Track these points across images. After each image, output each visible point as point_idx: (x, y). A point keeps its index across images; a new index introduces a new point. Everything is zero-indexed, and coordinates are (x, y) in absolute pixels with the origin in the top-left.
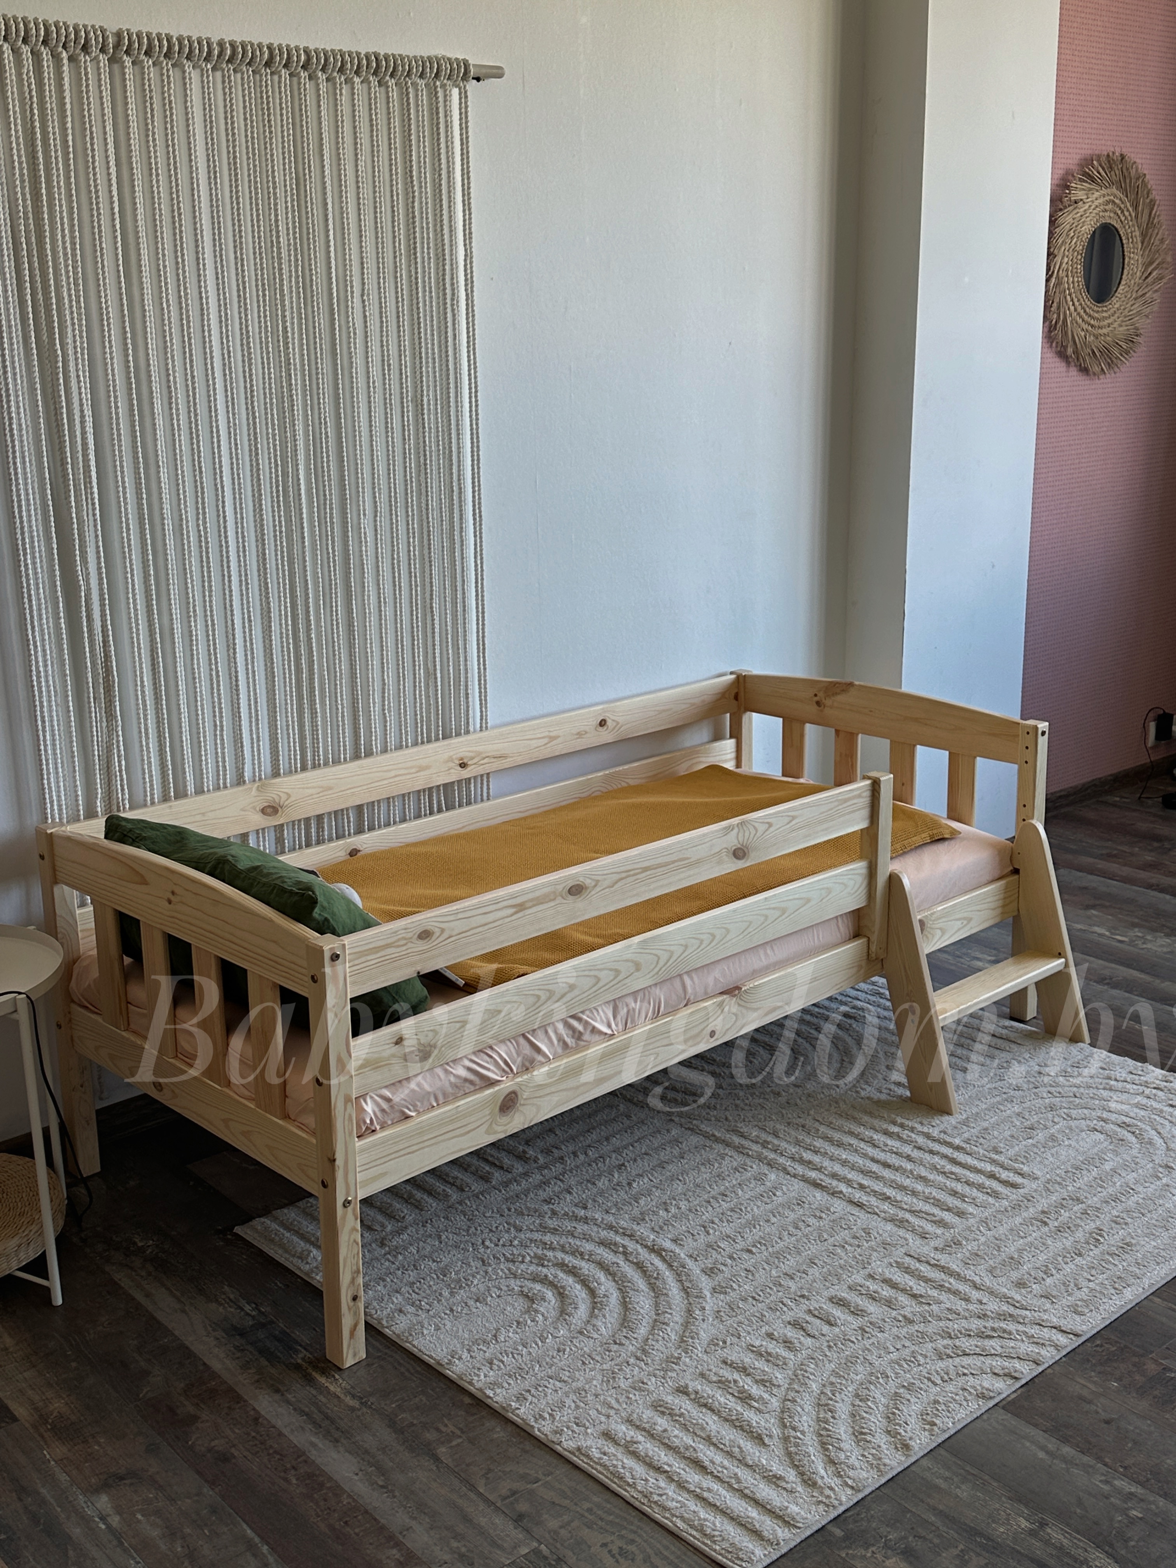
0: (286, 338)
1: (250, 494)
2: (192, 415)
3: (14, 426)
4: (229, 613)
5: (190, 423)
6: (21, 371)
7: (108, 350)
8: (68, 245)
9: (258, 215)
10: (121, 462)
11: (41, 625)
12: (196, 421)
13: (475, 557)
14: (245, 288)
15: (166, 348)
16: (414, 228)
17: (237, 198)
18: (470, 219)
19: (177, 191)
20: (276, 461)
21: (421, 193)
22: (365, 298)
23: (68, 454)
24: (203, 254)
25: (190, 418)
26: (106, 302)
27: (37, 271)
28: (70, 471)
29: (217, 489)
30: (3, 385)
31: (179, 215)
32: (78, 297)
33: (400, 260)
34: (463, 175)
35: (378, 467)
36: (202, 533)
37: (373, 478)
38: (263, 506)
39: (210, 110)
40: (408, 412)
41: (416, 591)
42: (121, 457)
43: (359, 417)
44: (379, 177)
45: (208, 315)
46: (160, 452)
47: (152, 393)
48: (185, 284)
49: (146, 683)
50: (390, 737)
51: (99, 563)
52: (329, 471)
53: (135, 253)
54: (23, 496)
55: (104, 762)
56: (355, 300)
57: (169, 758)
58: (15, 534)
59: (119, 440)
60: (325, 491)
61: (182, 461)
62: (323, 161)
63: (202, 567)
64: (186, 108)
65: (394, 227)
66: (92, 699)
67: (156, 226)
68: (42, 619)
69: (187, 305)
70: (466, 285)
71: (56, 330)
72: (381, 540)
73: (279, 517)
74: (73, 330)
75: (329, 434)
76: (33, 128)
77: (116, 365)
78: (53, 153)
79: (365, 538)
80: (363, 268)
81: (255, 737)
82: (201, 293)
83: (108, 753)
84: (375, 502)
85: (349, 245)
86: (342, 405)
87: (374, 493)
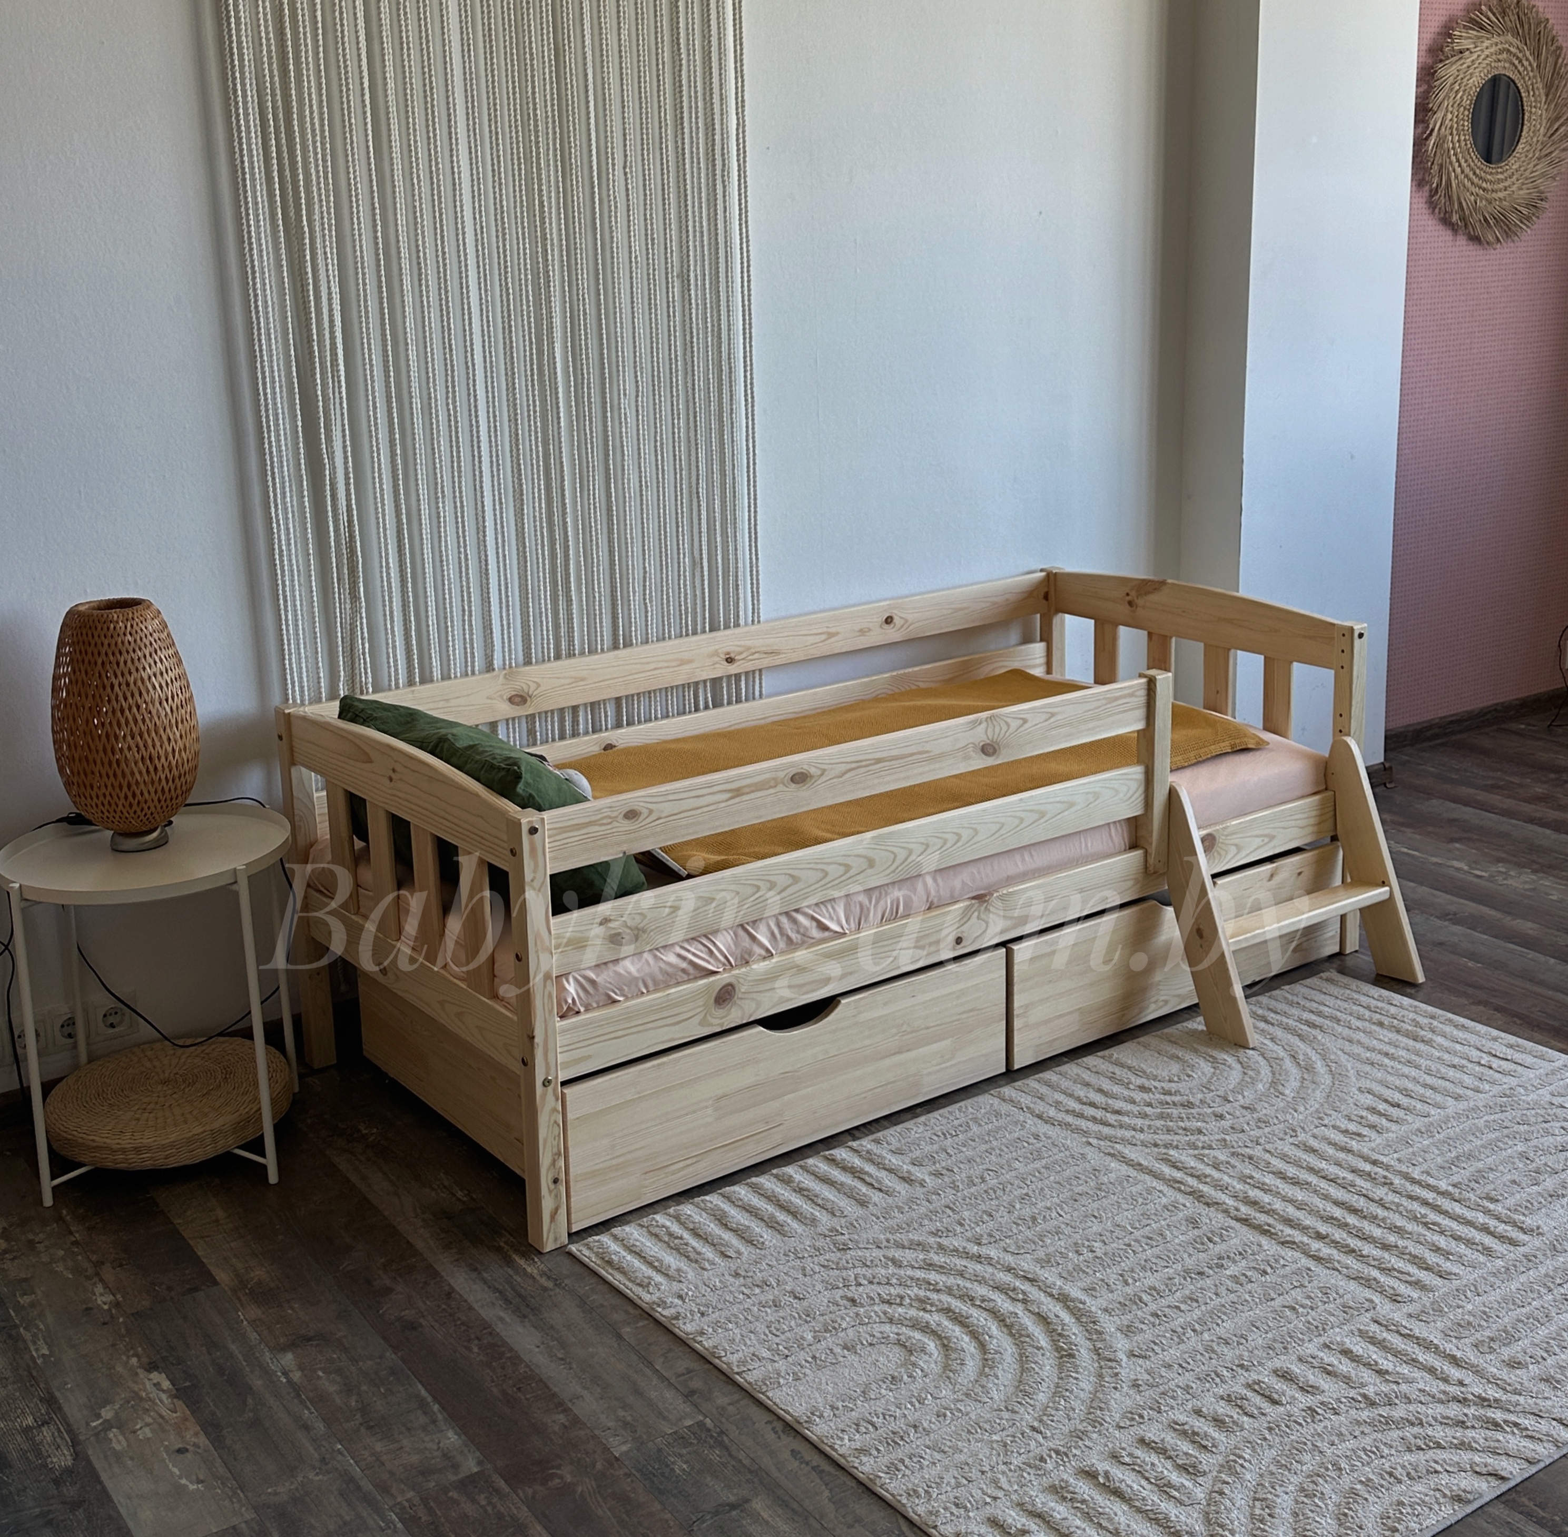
0: (542, 212)
1: (503, 372)
2: (443, 292)
3: (260, 303)
4: (479, 494)
5: (441, 300)
6: (267, 247)
7: (356, 226)
8: (316, 121)
9: (514, 88)
10: (369, 339)
11: (284, 503)
12: (447, 298)
13: (747, 441)
14: (499, 162)
15: (416, 224)
16: (681, 97)
17: (492, 71)
18: (743, 86)
19: (429, 65)
20: (530, 338)
21: (689, 61)
22: (628, 170)
23: (314, 331)
24: (456, 128)
25: (440, 294)
26: (355, 178)
27: (285, 148)
28: (316, 348)
29: (467, 368)
30: (248, 263)
31: (432, 89)
32: (326, 173)
33: (666, 131)
34: (735, 41)
35: (640, 345)
36: (452, 412)
37: (635, 357)
38: (517, 385)
40: (673, 287)
41: (681, 475)
42: (368, 335)
43: (619, 293)
44: (643, 45)
45: (460, 190)
46: (408, 330)
47: (400, 269)
48: (436, 159)
49: (391, 565)
50: (652, 629)
51: (344, 442)
52: (586, 349)
53: (386, 128)
54: (267, 374)
55: (348, 644)
56: (616, 173)
57: (414, 642)
58: (259, 411)
59: (367, 318)
60: (582, 370)
61: (431, 339)
62: (583, 30)
63: (451, 447)
65: (659, 97)
66: (335, 580)
67: (407, 100)
68: (285, 497)
69: (438, 181)
70: (738, 155)
71: (304, 206)
72: (643, 421)
73: (534, 396)
74: (321, 207)
75: (588, 311)
76: (281, 4)
77: (364, 242)
78: (301, 29)
79: (625, 419)
80: (625, 140)
81: (505, 623)
82: (453, 168)
83: (351, 635)
84: (637, 381)
85: (610, 116)
86: (601, 281)
87: (635, 372)
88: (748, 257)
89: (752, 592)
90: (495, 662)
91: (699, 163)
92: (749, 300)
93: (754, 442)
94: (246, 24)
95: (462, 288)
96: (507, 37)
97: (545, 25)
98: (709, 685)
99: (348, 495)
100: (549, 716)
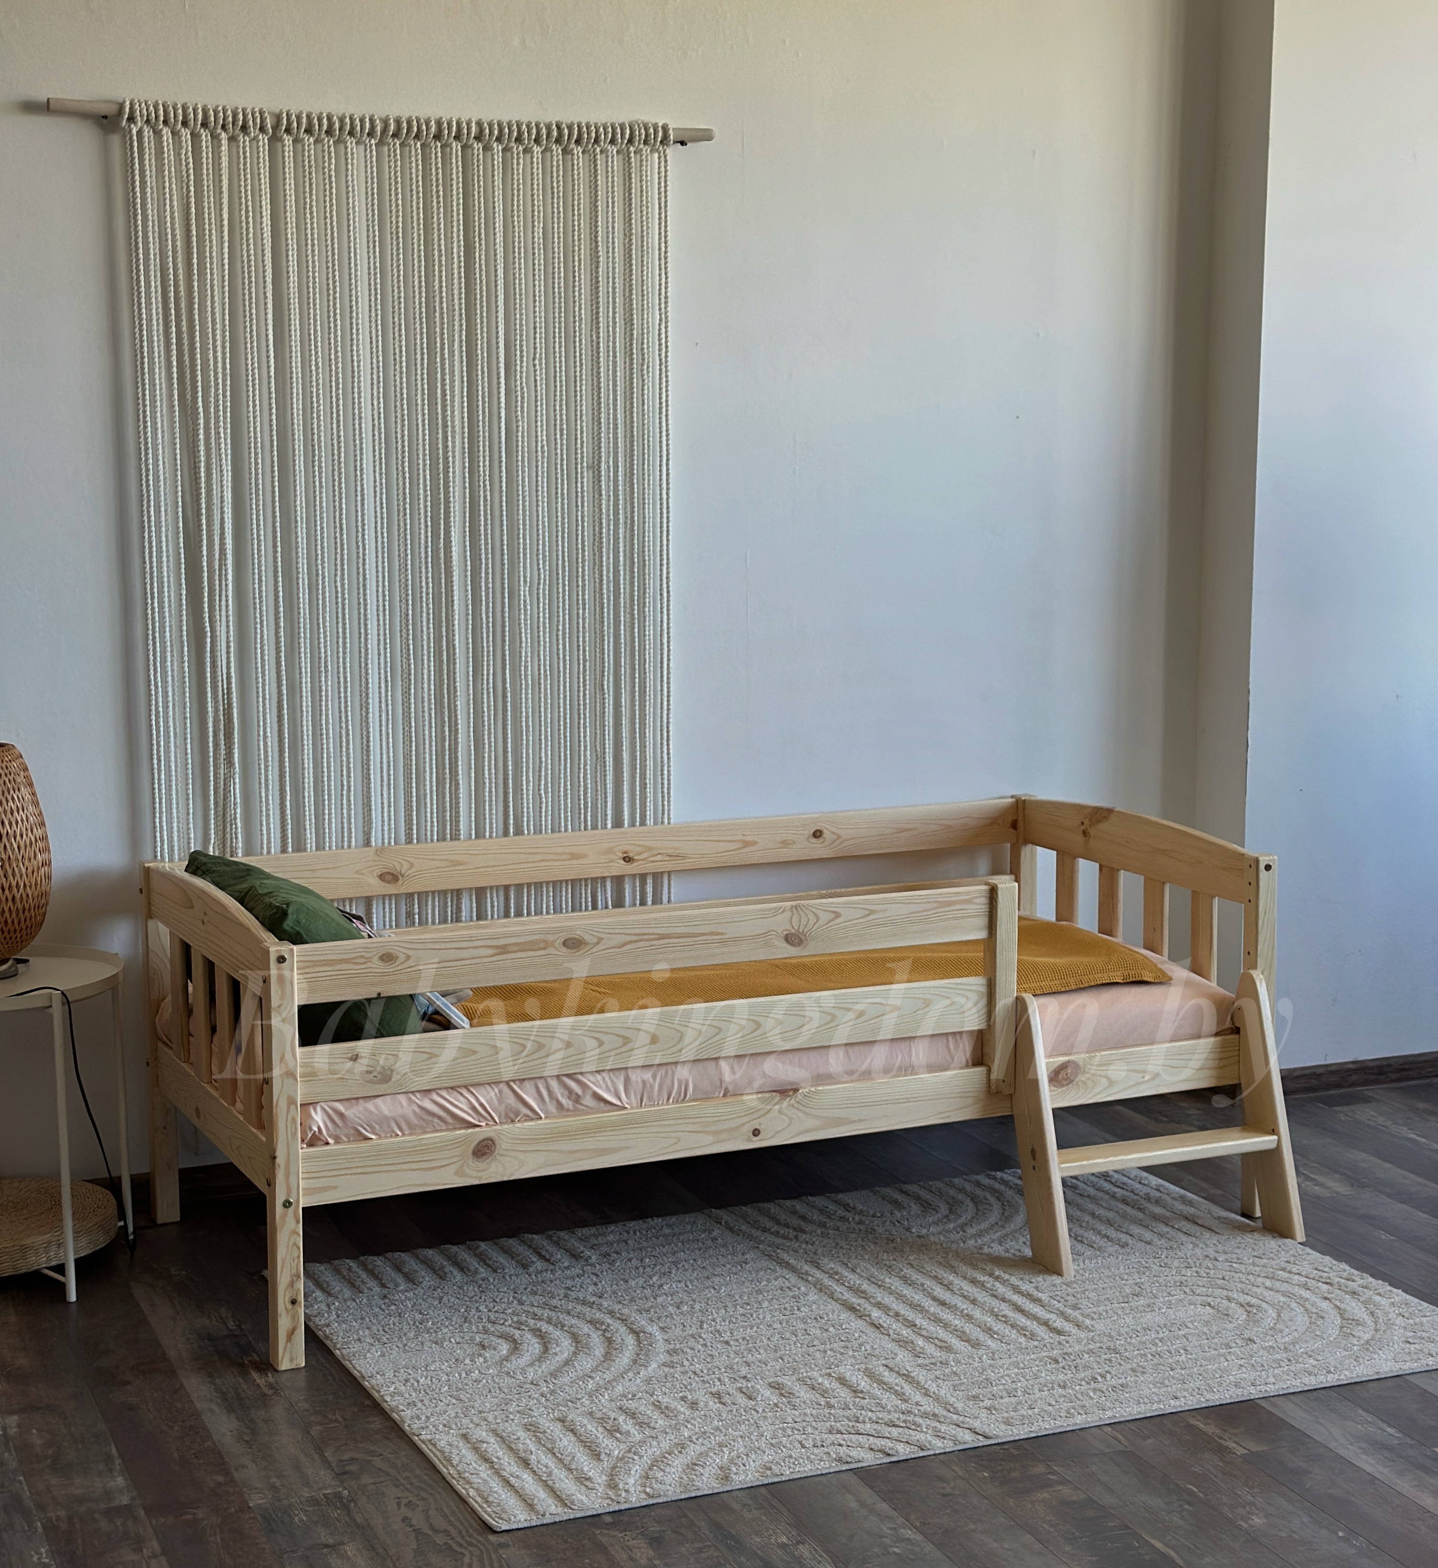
0: (444, 400)
1: (395, 553)
2: (336, 473)
3: (151, 477)
4: (363, 671)
6: (162, 426)
7: (251, 408)
8: (217, 310)
9: (420, 282)
10: (258, 516)
11: (164, 667)
12: (340, 479)
14: (401, 352)
16: (598, 296)
20: (426, 522)
21: (607, 257)
22: (537, 362)
23: (204, 506)
24: (357, 319)
26: (253, 364)
27: (185, 335)
28: (204, 521)
29: (358, 548)
30: (142, 440)
31: (334, 282)
32: (224, 359)
33: (580, 325)
34: (660, 239)
35: (544, 533)
36: (339, 589)
37: (538, 545)
38: (409, 567)
39: (372, 183)
40: (582, 478)
41: (584, 666)
42: (258, 511)
43: (523, 481)
44: (559, 243)
45: (359, 377)
46: (298, 508)
47: (294, 450)
48: (336, 348)
49: (269, 734)
50: (546, 821)
51: (227, 611)
52: (486, 535)
53: (287, 318)
54: (154, 544)
55: (220, 808)
56: (525, 364)
57: (288, 812)
58: (145, 578)
59: (257, 495)
60: (480, 555)
61: (321, 518)
62: (495, 229)
63: (337, 623)
64: (347, 182)
65: (574, 292)
66: (211, 744)
67: (309, 293)
68: (166, 661)
69: (337, 368)
70: (660, 350)
71: (200, 389)
72: (544, 609)
73: (427, 578)
74: (217, 389)
75: (489, 498)
76: (189, 203)
77: (258, 424)
78: (207, 226)
79: (525, 606)
80: (535, 333)
81: (385, 801)
82: (352, 356)
83: (224, 799)
84: (539, 569)
85: (521, 310)
86: (504, 469)
87: (538, 560)
88: (668, 450)
89: (663, 792)
90: (373, 839)
91: (615, 357)
92: (667, 494)
93: (669, 637)
94: (153, 221)
95: (356, 470)
96: (415, 235)
97: (455, 224)
98: (608, 884)
99: (228, 663)
100: (430, 898)
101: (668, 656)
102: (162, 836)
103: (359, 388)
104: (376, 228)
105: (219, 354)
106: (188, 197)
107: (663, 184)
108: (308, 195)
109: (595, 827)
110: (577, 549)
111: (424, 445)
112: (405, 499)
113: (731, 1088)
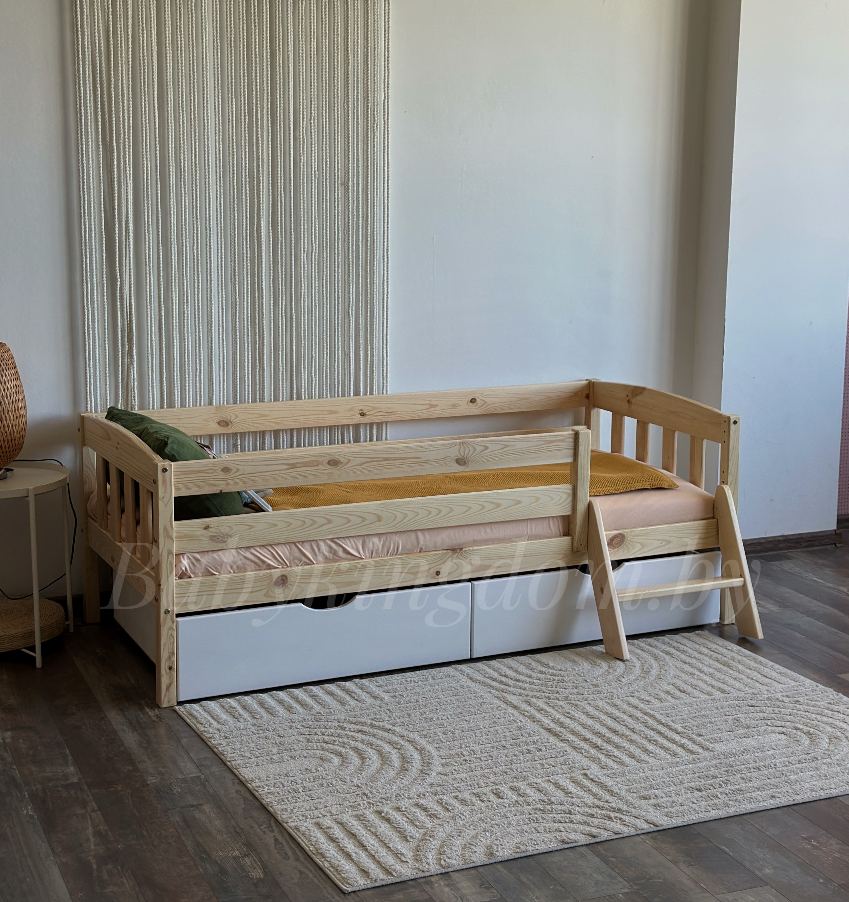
0: (257, 143)
1: (228, 233)
2: (194, 185)
3: (85, 187)
4: (209, 302)
5: (193, 190)
6: (92, 157)
7: (144, 146)
8: (125, 89)
9: (244, 73)
10: (148, 210)
12: (196, 189)
14: (232, 114)
15: (181, 147)
16: (348, 81)
17: (231, 63)
18: (388, 75)
20: (246, 215)
22: (312, 121)
23: (116, 204)
24: (207, 95)
25: (192, 187)
26: (145, 121)
27: (106, 103)
28: (116, 213)
29: (206, 230)
30: (80, 164)
31: (194, 73)
32: (129, 117)
33: (338, 100)
34: (385, 49)
35: (315, 222)
36: (195, 254)
37: (312, 229)
38: (236, 241)
39: (217, 14)
40: (338, 190)
41: (338, 301)
42: (148, 207)
43: (304, 192)
44: (326, 51)
45: (208, 129)
46: (172, 206)
47: (169, 172)
48: (194, 111)
49: (154, 339)
50: (315, 391)
51: (130, 266)
52: (281, 223)
53: (166, 94)
54: (87, 226)
55: (125, 382)
56: (305, 123)
57: (165, 384)
58: (82, 246)
59: (148, 198)
60: (278, 235)
61: (185, 212)
62: (288, 42)
63: (194, 274)
64: (202, 13)
65: (334, 80)
66: (120, 344)
67: (179, 79)
68: (94, 295)
69: (195, 124)
70: (384, 115)
71: (114, 135)
72: (315, 267)
73: (247, 248)
74: (124, 135)
75: (283, 201)
76: (108, 25)
77: (149, 156)
78: (119, 39)
79: (304, 265)
80: (311, 104)
81: (221, 379)
82: (204, 117)
83: (127, 377)
84: (312, 244)
85: (303, 90)
86: (292, 184)
87: (312, 238)
88: (388, 174)
89: (383, 375)
90: (214, 401)
91: (358, 119)
92: (388, 200)
93: (387, 285)
94: (88, 35)
95: (205, 184)
96: (241, 45)
97: (265, 39)
98: (351, 429)
99: (130, 297)
100: (247, 436)
101: (387, 295)
102: (91, 398)
103: (208, 135)
104: (219, 41)
105: (126, 114)
106: (108, 21)
107: (387, 17)
108: (178, 21)
109: (343, 395)
110: (335, 232)
111: (246, 170)
112: (234, 201)
113: (424, 548)
